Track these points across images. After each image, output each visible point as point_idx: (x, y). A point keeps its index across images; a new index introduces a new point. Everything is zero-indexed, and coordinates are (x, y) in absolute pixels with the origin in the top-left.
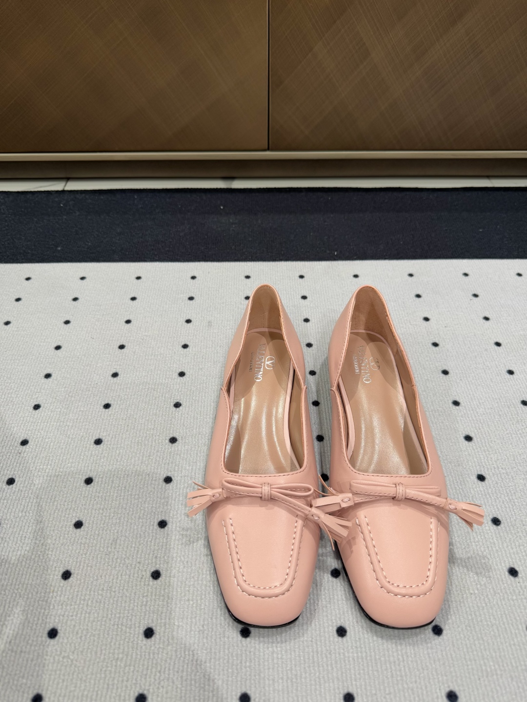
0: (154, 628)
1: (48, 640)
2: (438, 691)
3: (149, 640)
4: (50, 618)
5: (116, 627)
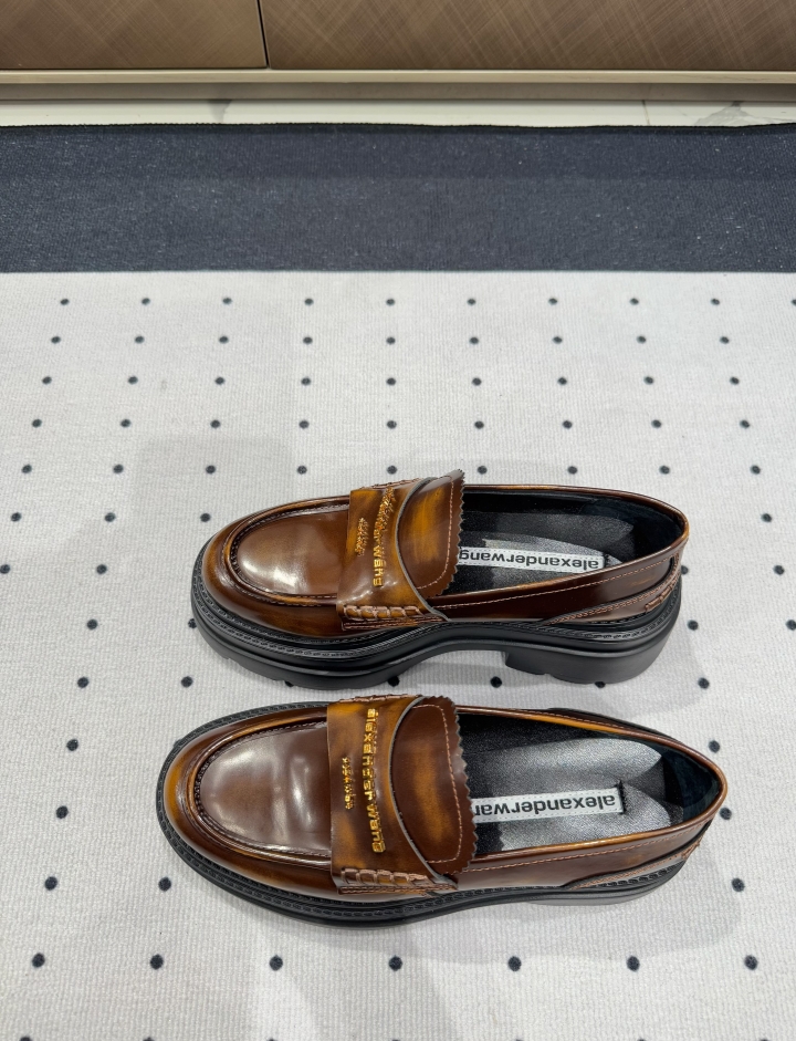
0: (68, 807)
3: (62, 820)
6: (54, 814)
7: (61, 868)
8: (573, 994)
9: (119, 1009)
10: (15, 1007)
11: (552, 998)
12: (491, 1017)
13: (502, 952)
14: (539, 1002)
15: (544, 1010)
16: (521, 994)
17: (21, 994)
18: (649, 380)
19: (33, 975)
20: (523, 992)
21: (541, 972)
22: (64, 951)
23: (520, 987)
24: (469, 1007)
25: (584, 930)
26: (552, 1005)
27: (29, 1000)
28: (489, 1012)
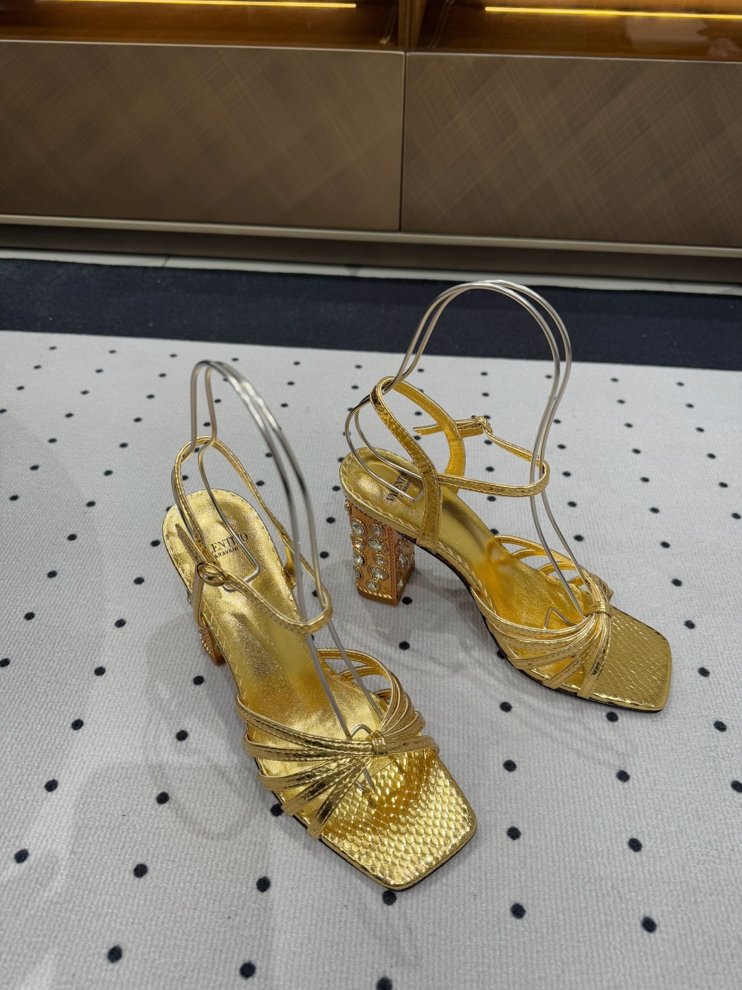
1: (95, 677)
2: (496, 759)
3: (198, 686)
4: (99, 658)
5: (165, 672)
6: (190, 682)
7: (193, 724)
8: (700, 878)
9: (237, 849)
10: (135, 836)
11: (678, 880)
12: (616, 892)
13: (621, 832)
14: (664, 883)
15: (671, 891)
16: (644, 874)
17: (143, 826)
18: (700, 430)
19: (157, 809)
20: (646, 871)
21: (662, 855)
22: (188, 793)
23: (643, 866)
24: (592, 881)
25: (701, 822)
26: (679, 887)
27: (149, 832)
28: (613, 887)
